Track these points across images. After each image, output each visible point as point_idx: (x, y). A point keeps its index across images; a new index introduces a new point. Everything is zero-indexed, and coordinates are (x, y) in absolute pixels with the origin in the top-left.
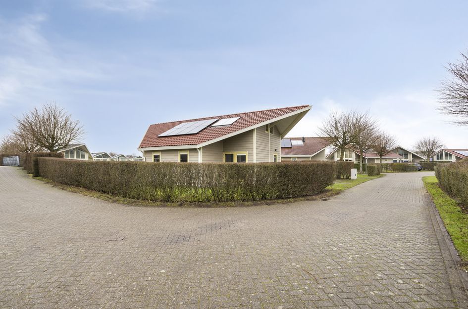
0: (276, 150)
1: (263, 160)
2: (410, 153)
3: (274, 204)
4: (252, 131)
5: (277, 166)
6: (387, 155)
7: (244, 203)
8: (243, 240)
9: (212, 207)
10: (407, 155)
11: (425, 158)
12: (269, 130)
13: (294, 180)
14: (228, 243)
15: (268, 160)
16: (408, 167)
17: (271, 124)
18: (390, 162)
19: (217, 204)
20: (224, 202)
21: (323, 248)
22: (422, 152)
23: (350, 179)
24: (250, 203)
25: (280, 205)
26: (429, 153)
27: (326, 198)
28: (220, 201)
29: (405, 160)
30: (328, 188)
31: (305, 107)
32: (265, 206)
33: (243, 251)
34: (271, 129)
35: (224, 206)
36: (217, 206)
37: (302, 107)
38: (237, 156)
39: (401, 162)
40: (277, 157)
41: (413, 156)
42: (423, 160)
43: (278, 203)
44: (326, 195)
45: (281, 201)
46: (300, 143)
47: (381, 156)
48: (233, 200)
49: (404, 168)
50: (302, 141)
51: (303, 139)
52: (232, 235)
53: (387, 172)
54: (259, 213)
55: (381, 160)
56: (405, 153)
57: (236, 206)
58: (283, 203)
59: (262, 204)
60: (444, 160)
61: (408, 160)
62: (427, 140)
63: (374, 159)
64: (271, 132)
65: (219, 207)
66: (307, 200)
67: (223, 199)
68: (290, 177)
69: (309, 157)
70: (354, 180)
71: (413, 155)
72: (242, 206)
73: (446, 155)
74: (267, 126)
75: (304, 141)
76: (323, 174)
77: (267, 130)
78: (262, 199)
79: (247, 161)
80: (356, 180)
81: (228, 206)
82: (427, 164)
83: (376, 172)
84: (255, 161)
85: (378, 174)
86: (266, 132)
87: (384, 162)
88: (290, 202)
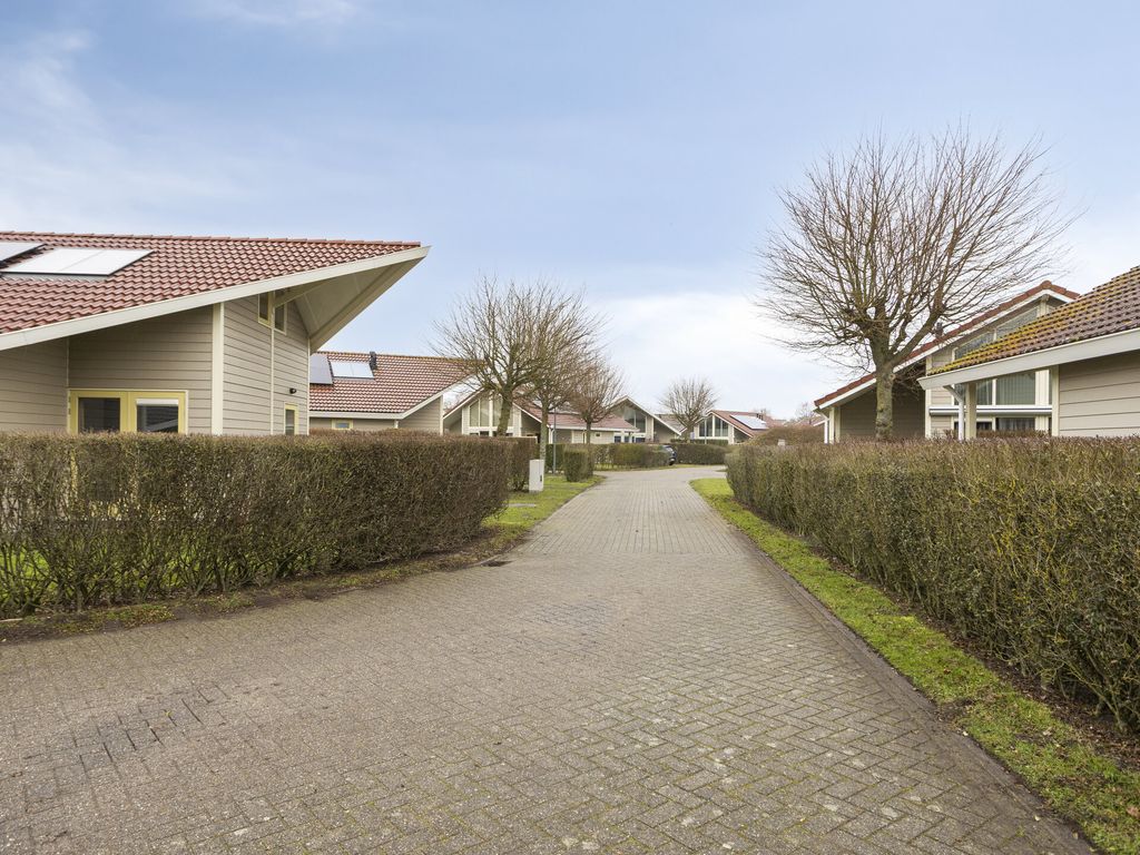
0: (292, 391)
1: (250, 425)
2: (650, 417)
3: (332, 593)
4: (207, 312)
5: (343, 448)
6: (604, 422)
7: (210, 600)
8: (300, 777)
9: (59, 636)
10: (644, 422)
11: (679, 430)
12: (272, 317)
13: (403, 502)
14: (238, 808)
15: (264, 426)
16: (650, 454)
17: (280, 293)
18: (609, 440)
19: (83, 619)
20: (115, 602)
21: (618, 746)
22: (677, 416)
23: (527, 491)
24: (238, 597)
25: (358, 597)
26: (690, 419)
27: (496, 558)
28: (92, 601)
29: (638, 435)
30: (489, 521)
31: (407, 246)
32: (303, 603)
33: (332, 835)
34: (279, 313)
35: (122, 625)
36: (84, 625)
37: (398, 247)
38: (140, 408)
39: (630, 441)
40: (297, 415)
41: (658, 426)
42: (676, 438)
43: (347, 590)
44: (491, 547)
45: (354, 579)
46: (363, 370)
47: (589, 423)
48: (156, 590)
49: (639, 458)
50: (366, 366)
51: (373, 361)
52: (238, 763)
53: (602, 470)
54: (296, 640)
55: (589, 432)
56: (639, 418)
57: (179, 618)
58: (365, 587)
59: (290, 597)
60: (713, 437)
61: (644, 435)
62: (688, 384)
63: (570, 430)
64: (278, 325)
65: (99, 630)
66: (443, 567)
67: (106, 596)
68: (388, 491)
69: (392, 421)
70: (535, 494)
71: (656, 423)
72: (206, 612)
73: (718, 426)
74: (264, 298)
75: (373, 366)
76: (481, 476)
77: (264, 316)
78: (279, 575)
79: (184, 428)
80: (543, 493)
81: (139, 621)
82: (685, 446)
83: (585, 469)
84: (217, 430)
85: (589, 476)
86: (261, 321)
87: (595, 440)
88: (387, 581)
